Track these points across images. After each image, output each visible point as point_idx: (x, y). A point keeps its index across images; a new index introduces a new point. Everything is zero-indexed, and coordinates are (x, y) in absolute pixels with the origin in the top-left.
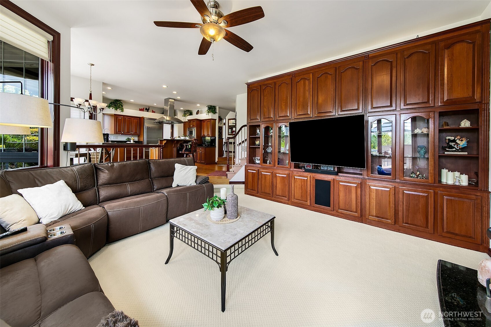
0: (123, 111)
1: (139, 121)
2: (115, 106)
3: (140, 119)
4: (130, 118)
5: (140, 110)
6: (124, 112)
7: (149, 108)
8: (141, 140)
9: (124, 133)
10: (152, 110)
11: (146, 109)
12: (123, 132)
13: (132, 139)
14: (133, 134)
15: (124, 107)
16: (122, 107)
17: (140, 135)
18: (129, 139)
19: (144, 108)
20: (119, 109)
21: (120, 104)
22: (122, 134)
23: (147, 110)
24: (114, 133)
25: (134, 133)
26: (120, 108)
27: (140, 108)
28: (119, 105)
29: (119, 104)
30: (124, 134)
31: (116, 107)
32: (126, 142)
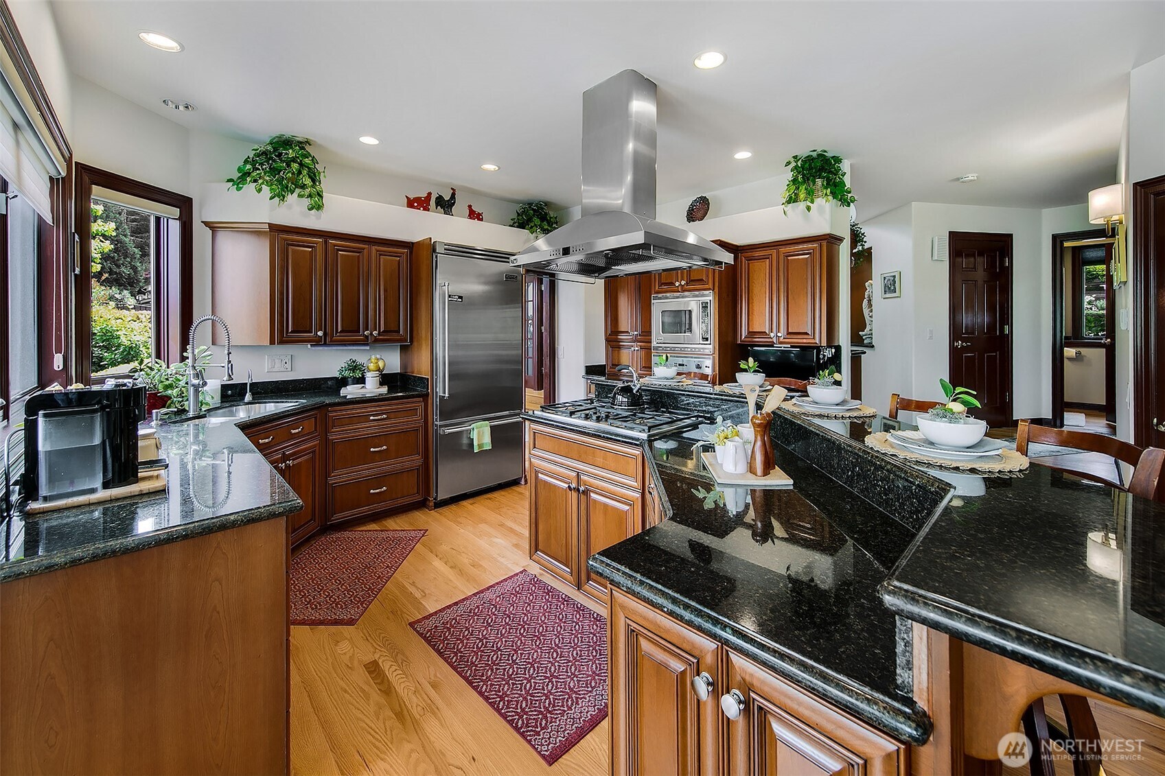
0: (319, 207)
1: (404, 265)
2: (274, 171)
3: (411, 253)
4: (360, 251)
5: (411, 203)
6: (324, 214)
7: (453, 195)
8: (421, 367)
9: (325, 334)
10: (470, 206)
11: (440, 202)
12: (320, 333)
13: (372, 366)
14: (376, 341)
15: (325, 184)
16: (314, 181)
17: (411, 341)
18: (354, 367)
19: (430, 194)
20: (295, 195)
21: (301, 164)
22: (317, 342)
23: (446, 205)
24: (272, 342)
25: (379, 334)
26: (303, 187)
27: (412, 197)
28: (295, 166)
29: (294, 160)
30: (326, 341)
31: (280, 181)
32: (343, 382)
